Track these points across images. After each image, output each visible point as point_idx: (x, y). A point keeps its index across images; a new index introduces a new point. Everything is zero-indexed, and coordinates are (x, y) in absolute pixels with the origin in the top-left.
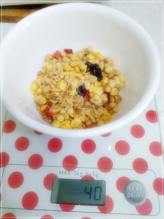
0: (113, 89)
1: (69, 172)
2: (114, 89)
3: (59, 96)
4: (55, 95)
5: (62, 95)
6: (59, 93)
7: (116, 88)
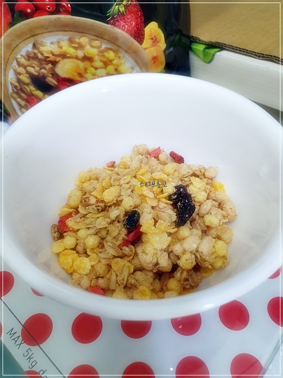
0: (187, 253)
1: (23, 342)
2: (188, 256)
3: (93, 205)
4: (87, 200)
5: (98, 206)
6: (97, 200)
7: (193, 256)
